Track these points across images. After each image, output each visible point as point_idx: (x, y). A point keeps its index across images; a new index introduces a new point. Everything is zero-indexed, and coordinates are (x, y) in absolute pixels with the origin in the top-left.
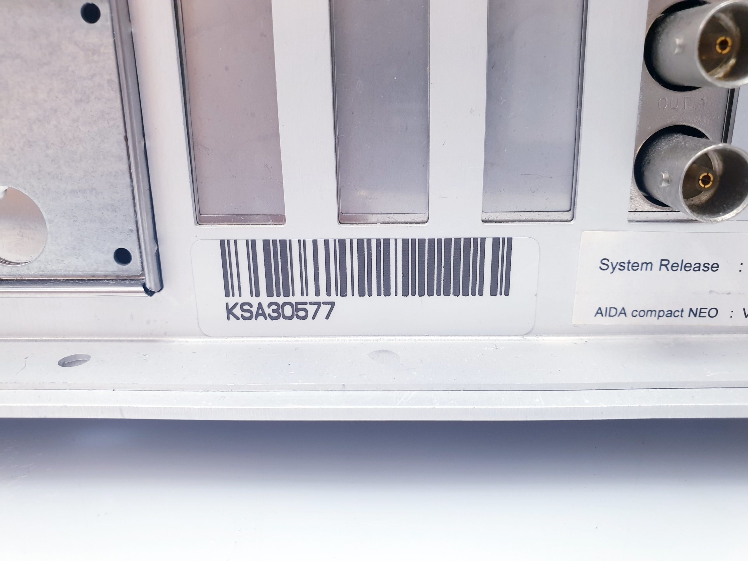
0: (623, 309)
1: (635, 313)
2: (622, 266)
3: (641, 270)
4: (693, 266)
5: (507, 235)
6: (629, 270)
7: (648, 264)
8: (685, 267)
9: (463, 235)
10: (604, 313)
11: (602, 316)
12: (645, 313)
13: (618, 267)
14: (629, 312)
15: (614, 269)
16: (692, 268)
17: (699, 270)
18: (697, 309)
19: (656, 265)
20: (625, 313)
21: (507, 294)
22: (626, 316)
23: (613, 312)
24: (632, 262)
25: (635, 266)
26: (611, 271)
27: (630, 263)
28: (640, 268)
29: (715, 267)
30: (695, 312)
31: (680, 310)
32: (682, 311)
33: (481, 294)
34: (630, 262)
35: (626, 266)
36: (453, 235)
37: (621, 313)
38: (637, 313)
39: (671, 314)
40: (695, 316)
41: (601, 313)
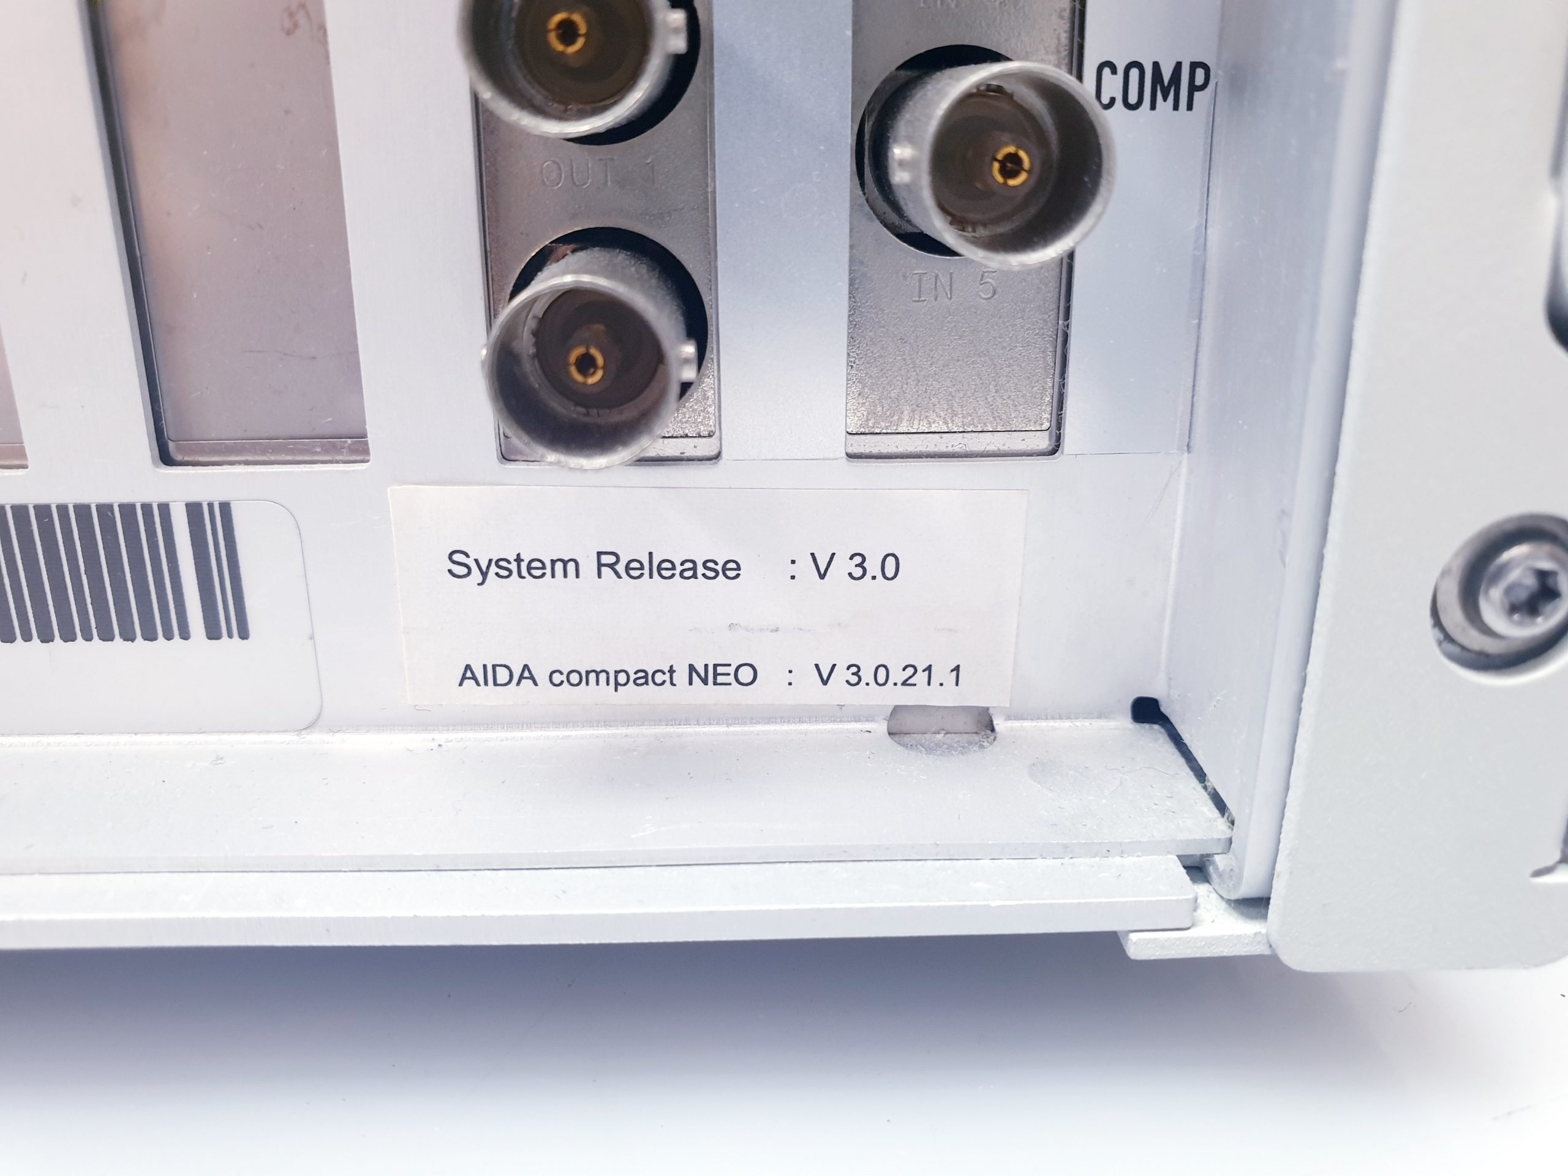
0: (526, 667)
1: (557, 678)
2: (504, 567)
3: (553, 576)
4: (679, 568)
5: (217, 497)
6: (524, 578)
7: (568, 565)
8: (659, 568)
9: (116, 497)
10: (481, 680)
11: (478, 684)
12: (581, 678)
13: (494, 569)
14: (541, 676)
15: (484, 575)
16: (677, 572)
17: (695, 576)
18: (706, 666)
19: (589, 566)
20: (532, 678)
21: (244, 635)
22: (536, 684)
23: (503, 675)
24: (527, 558)
25: (534, 568)
26: (480, 581)
27: (523, 560)
28: (548, 571)
29: (730, 570)
30: (703, 674)
31: (666, 669)
32: (672, 671)
33: (185, 635)
34: (522, 557)
35: (513, 566)
36: (93, 497)
37: (521, 677)
38: (564, 678)
39: (644, 678)
40: (705, 681)
41: (474, 678)
